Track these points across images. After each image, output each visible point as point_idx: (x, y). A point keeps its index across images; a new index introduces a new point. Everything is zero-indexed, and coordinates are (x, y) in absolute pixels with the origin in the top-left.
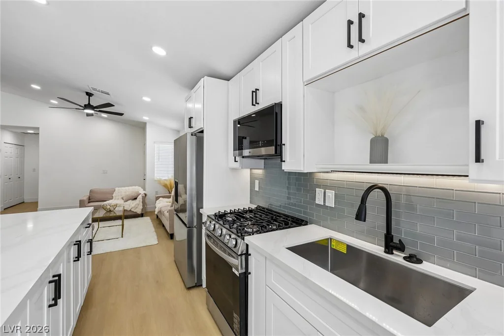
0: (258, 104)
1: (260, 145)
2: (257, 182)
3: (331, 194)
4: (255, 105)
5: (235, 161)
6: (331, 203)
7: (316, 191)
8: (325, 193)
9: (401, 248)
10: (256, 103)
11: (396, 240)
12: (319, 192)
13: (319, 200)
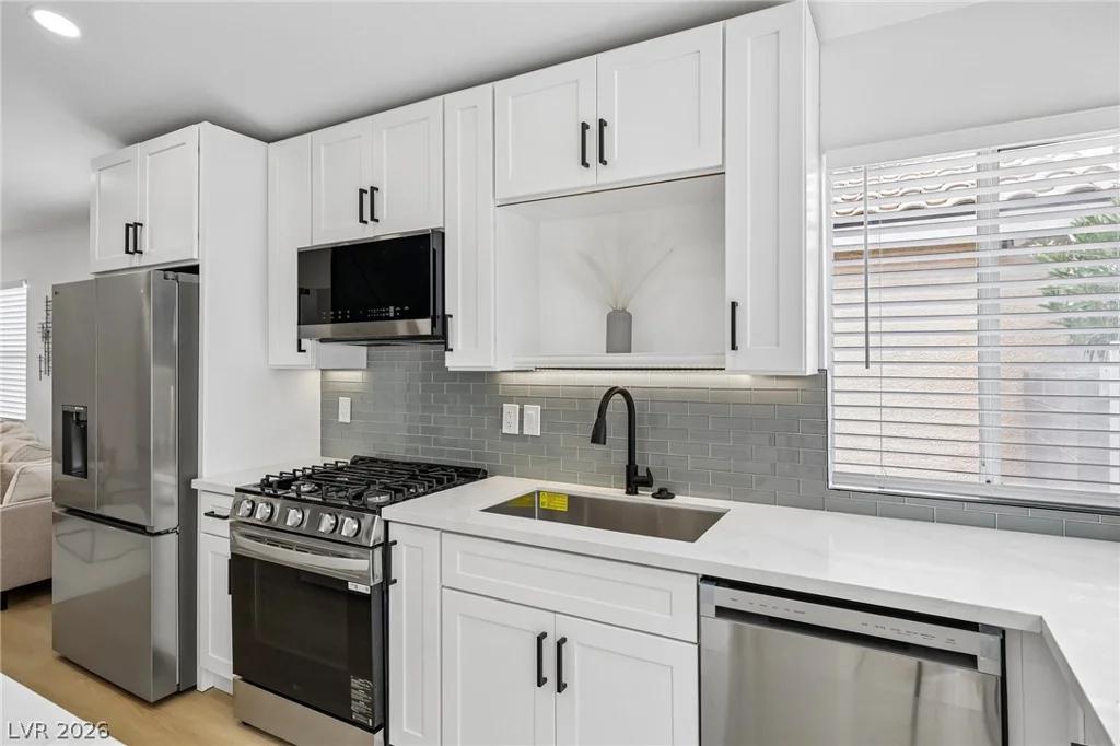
0: (377, 221)
1: (392, 315)
2: (345, 404)
3: (533, 412)
4: (366, 222)
5: (300, 350)
6: (533, 428)
7: (502, 408)
8: (521, 411)
9: (647, 482)
10: (373, 218)
11: (642, 473)
12: (510, 411)
13: (510, 426)
